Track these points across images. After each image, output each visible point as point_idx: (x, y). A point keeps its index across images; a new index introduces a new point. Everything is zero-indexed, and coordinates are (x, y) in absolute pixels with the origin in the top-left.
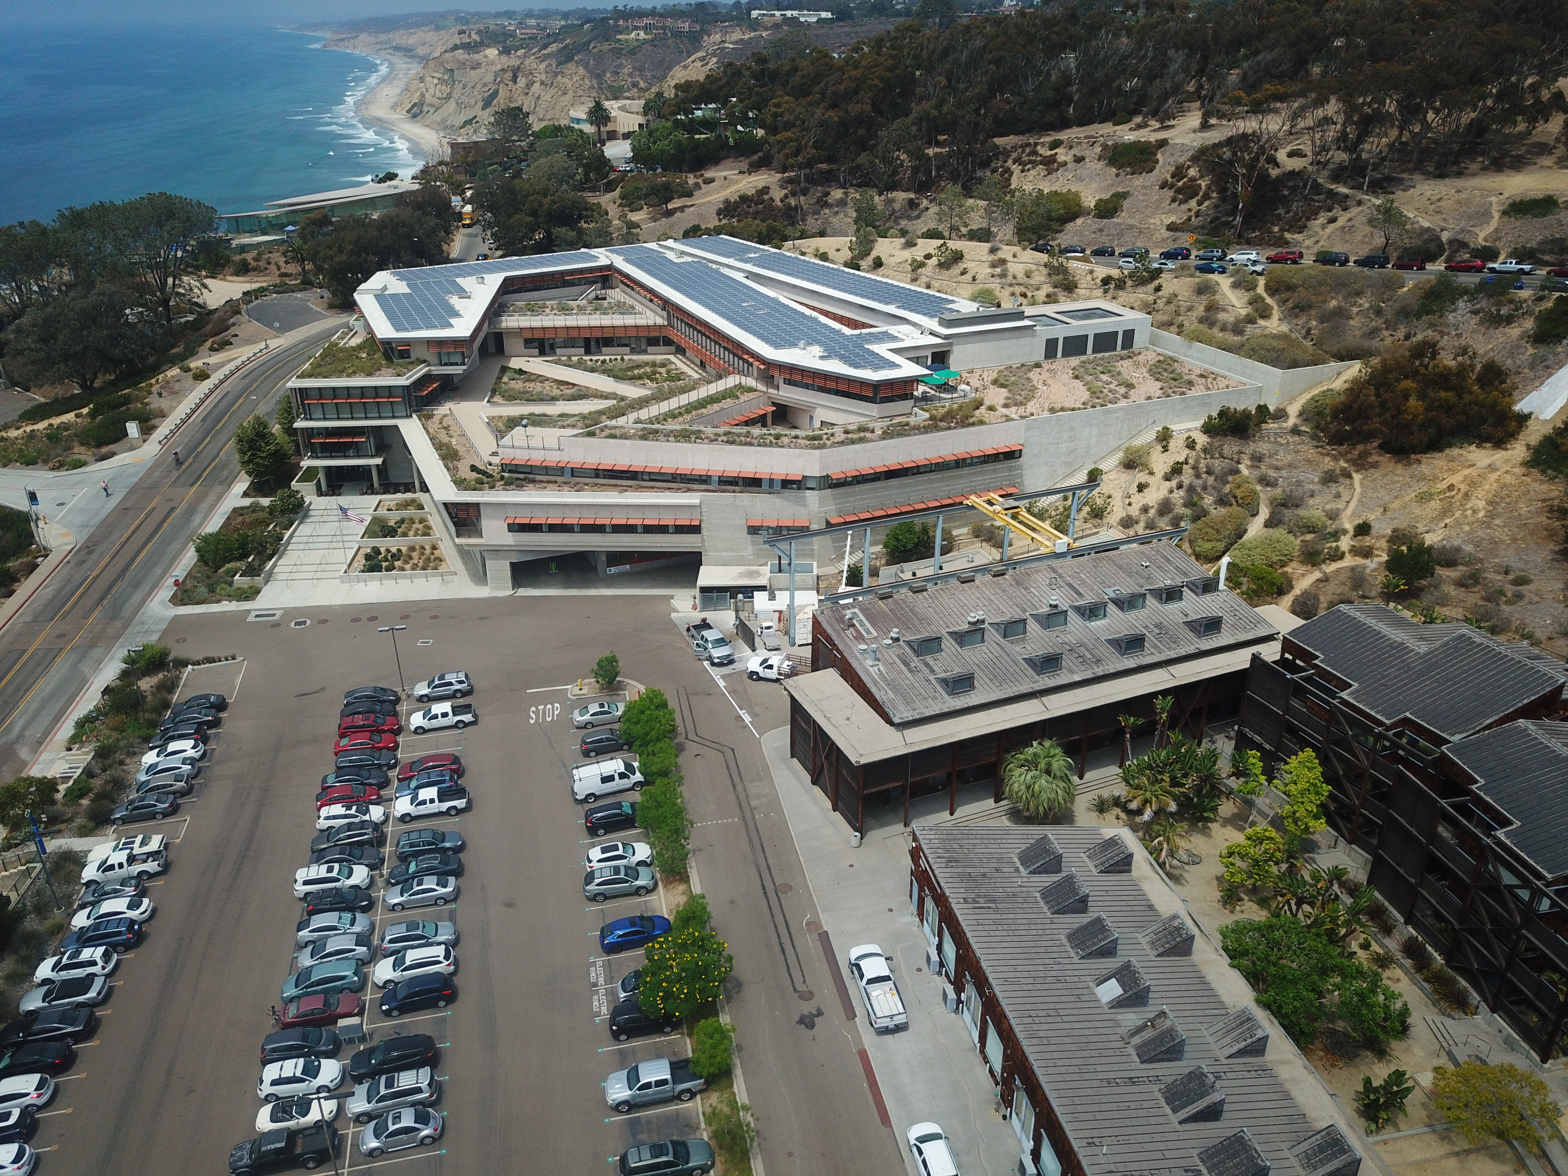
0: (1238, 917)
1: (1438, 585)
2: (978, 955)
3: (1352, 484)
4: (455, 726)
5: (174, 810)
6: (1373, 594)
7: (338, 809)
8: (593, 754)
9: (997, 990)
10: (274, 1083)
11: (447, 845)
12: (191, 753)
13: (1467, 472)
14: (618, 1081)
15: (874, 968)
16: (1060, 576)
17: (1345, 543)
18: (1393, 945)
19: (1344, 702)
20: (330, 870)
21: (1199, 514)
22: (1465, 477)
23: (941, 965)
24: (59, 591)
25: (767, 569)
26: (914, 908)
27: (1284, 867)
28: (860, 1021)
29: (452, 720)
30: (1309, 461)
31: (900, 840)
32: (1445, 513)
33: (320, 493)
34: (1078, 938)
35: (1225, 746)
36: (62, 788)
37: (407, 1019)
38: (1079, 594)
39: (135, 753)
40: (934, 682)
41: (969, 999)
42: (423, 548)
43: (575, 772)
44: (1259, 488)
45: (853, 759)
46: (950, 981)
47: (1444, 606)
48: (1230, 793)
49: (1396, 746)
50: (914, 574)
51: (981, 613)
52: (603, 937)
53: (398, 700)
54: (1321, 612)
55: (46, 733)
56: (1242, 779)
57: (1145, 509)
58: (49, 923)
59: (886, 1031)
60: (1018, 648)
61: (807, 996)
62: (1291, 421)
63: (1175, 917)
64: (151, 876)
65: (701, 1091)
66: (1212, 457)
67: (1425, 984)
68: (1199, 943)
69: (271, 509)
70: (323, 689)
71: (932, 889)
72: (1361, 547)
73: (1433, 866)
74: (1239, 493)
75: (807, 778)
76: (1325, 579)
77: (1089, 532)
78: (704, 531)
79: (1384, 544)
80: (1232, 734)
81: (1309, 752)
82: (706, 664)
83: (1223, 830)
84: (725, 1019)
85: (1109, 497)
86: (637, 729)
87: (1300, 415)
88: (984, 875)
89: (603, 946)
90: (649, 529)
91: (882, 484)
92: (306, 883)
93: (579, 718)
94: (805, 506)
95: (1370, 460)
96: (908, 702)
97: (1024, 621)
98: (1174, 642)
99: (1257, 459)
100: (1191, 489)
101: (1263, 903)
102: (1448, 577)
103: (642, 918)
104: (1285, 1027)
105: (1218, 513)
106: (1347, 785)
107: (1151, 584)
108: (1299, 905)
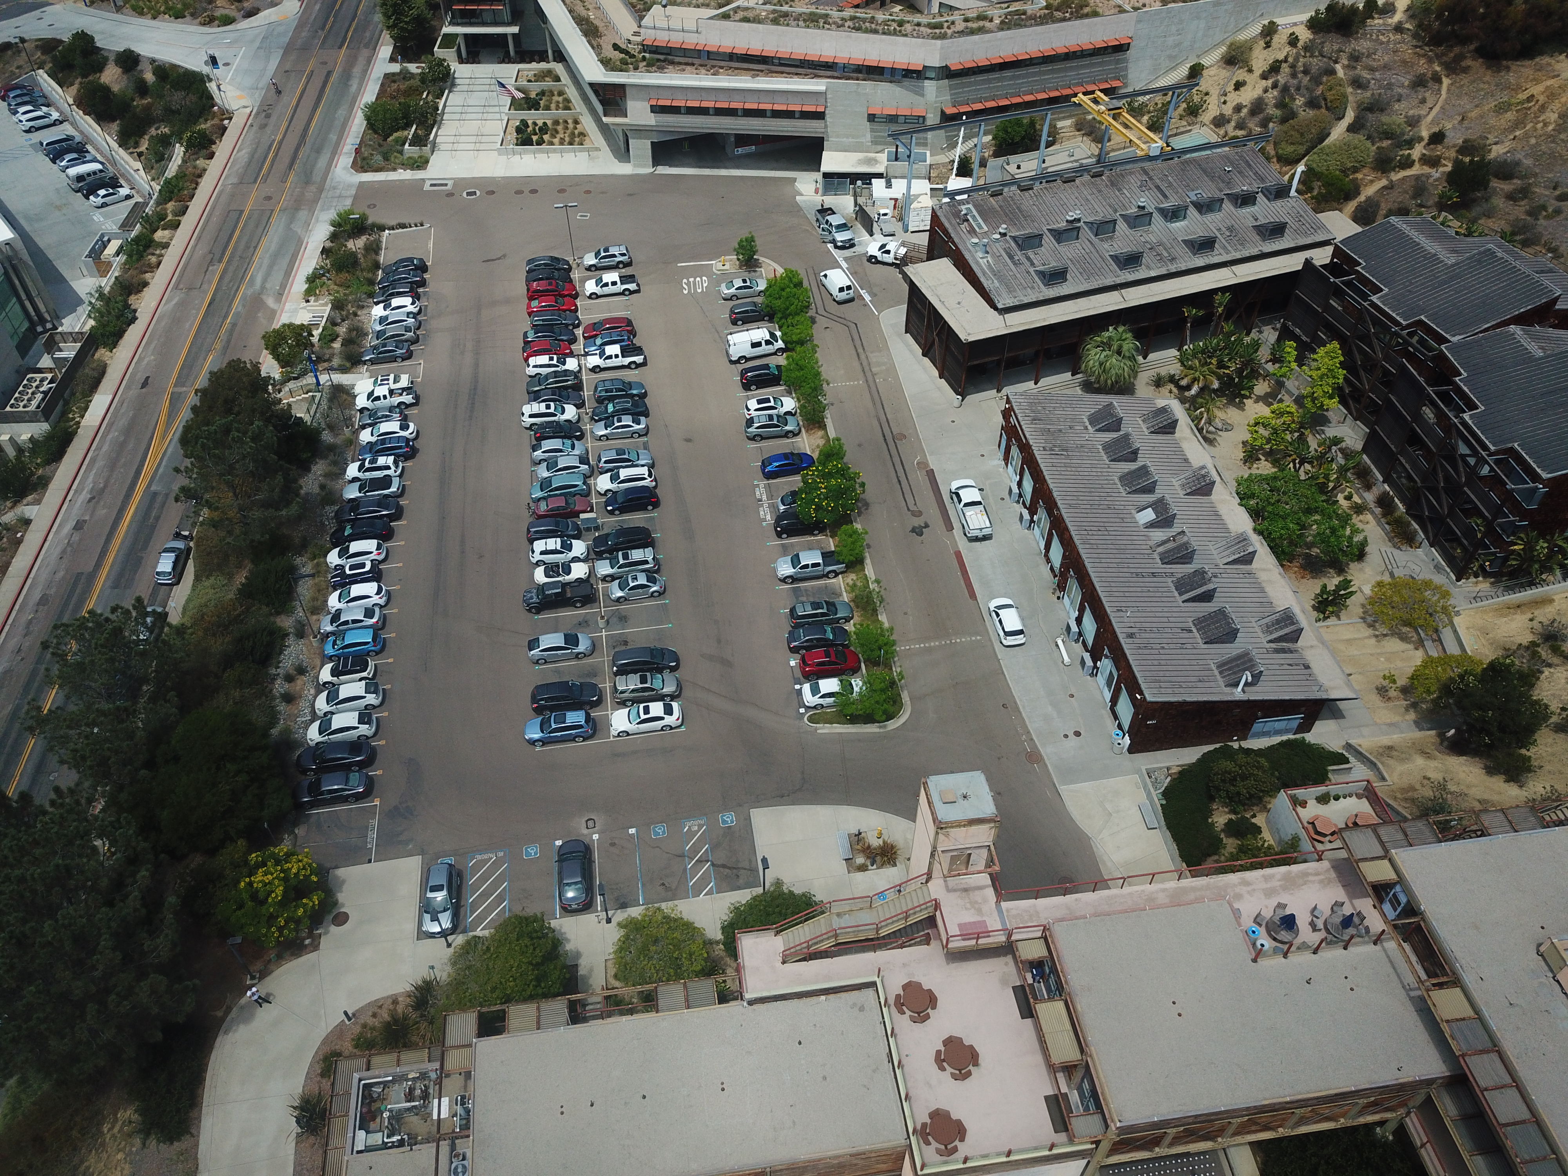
0: (1254, 471)
1: (1490, 197)
2: (1051, 486)
3: (1439, 90)
4: (622, 293)
5: (409, 356)
6: (1430, 203)
7: (544, 359)
8: (740, 323)
9: (1063, 511)
10: (542, 553)
11: (635, 392)
12: (411, 308)
13: (1549, 83)
14: (785, 563)
15: (967, 496)
16: (1151, 179)
17: (1417, 152)
18: (1370, 497)
19: (1373, 305)
20: (548, 407)
21: (1289, 115)
22: (1547, 88)
23: (1020, 496)
24: (252, 155)
25: (883, 157)
26: (1001, 455)
27: (1296, 434)
28: (957, 532)
29: (620, 288)
30: (1404, 62)
31: (993, 403)
32: (1518, 124)
33: (461, 61)
34: (1127, 479)
35: (1269, 335)
36: (316, 333)
37: (626, 517)
38: (1165, 196)
39: (363, 307)
40: (1033, 273)
41: (1040, 520)
42: (566, 122)
43: (729, 337)
44: (1350, 90)
45: (963, 336)
46: (1025, 507)
47: (1490, 218)
48: (1267, 376)
49: (1407, 343)
50: (1019, 167)
51: (1078, 212)
52: (764, 465)
53: (570, 269)
54: (1380, 220)
55: (283, 286)
56: (1277, 365)
57: (1238, 108)
58: (342, 437)
59: (976, 539)
60: (1106, 246)
61: (918, 514)
62: (1398, 17)
63: (1203, 467)
64: (408, 406)
65: (842, 573)
66: (1312, 56)
67: (1387, 526)
68: (1218, 488)
69: (423, 77)
70: (504, 256)
71: (1019, 440)
72: (1430, 156)
73: (1414, 440)
74: (1330, 96)
75: (919, 351)
76: (1390, 187)
77: (1182, 129)
78: (828, 117)
79: (1453, 154)
80: (1278, 326)
81: (1335, 345)
82: (830, 246)
83: (1256, 405)
84: (858, 526)
85: (1207, 94)
86: (778, 303)
87: (1406, 11)
88: (1060, 431)
89: (763, 473)
90: (777, 114)
91: (996, 75)
92: (531, 416)
93: (727, 292)
94: (923, 95)
95: (1463, 64)
96: (1010, 290)
97: (1114, 222)
98: (1241, 244)
99: (1355, 58)
100: (1285, 89)
101: (1275, 462)
102: (1502, 189)
103: (792, 454)
104: (1271, 548)
105: (1306, 114)
106: (1362, 373)
107: (1230, 189)
108: (1302, 463)
